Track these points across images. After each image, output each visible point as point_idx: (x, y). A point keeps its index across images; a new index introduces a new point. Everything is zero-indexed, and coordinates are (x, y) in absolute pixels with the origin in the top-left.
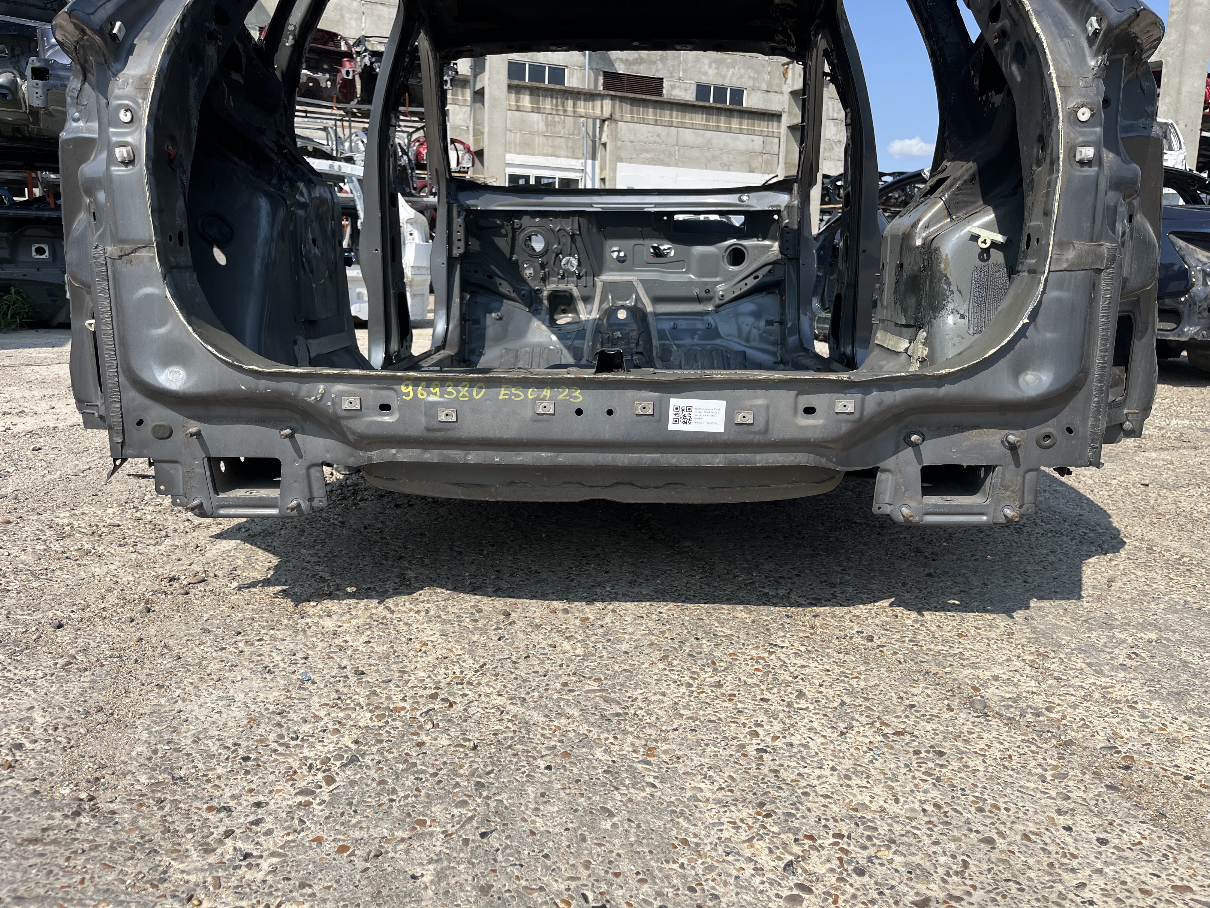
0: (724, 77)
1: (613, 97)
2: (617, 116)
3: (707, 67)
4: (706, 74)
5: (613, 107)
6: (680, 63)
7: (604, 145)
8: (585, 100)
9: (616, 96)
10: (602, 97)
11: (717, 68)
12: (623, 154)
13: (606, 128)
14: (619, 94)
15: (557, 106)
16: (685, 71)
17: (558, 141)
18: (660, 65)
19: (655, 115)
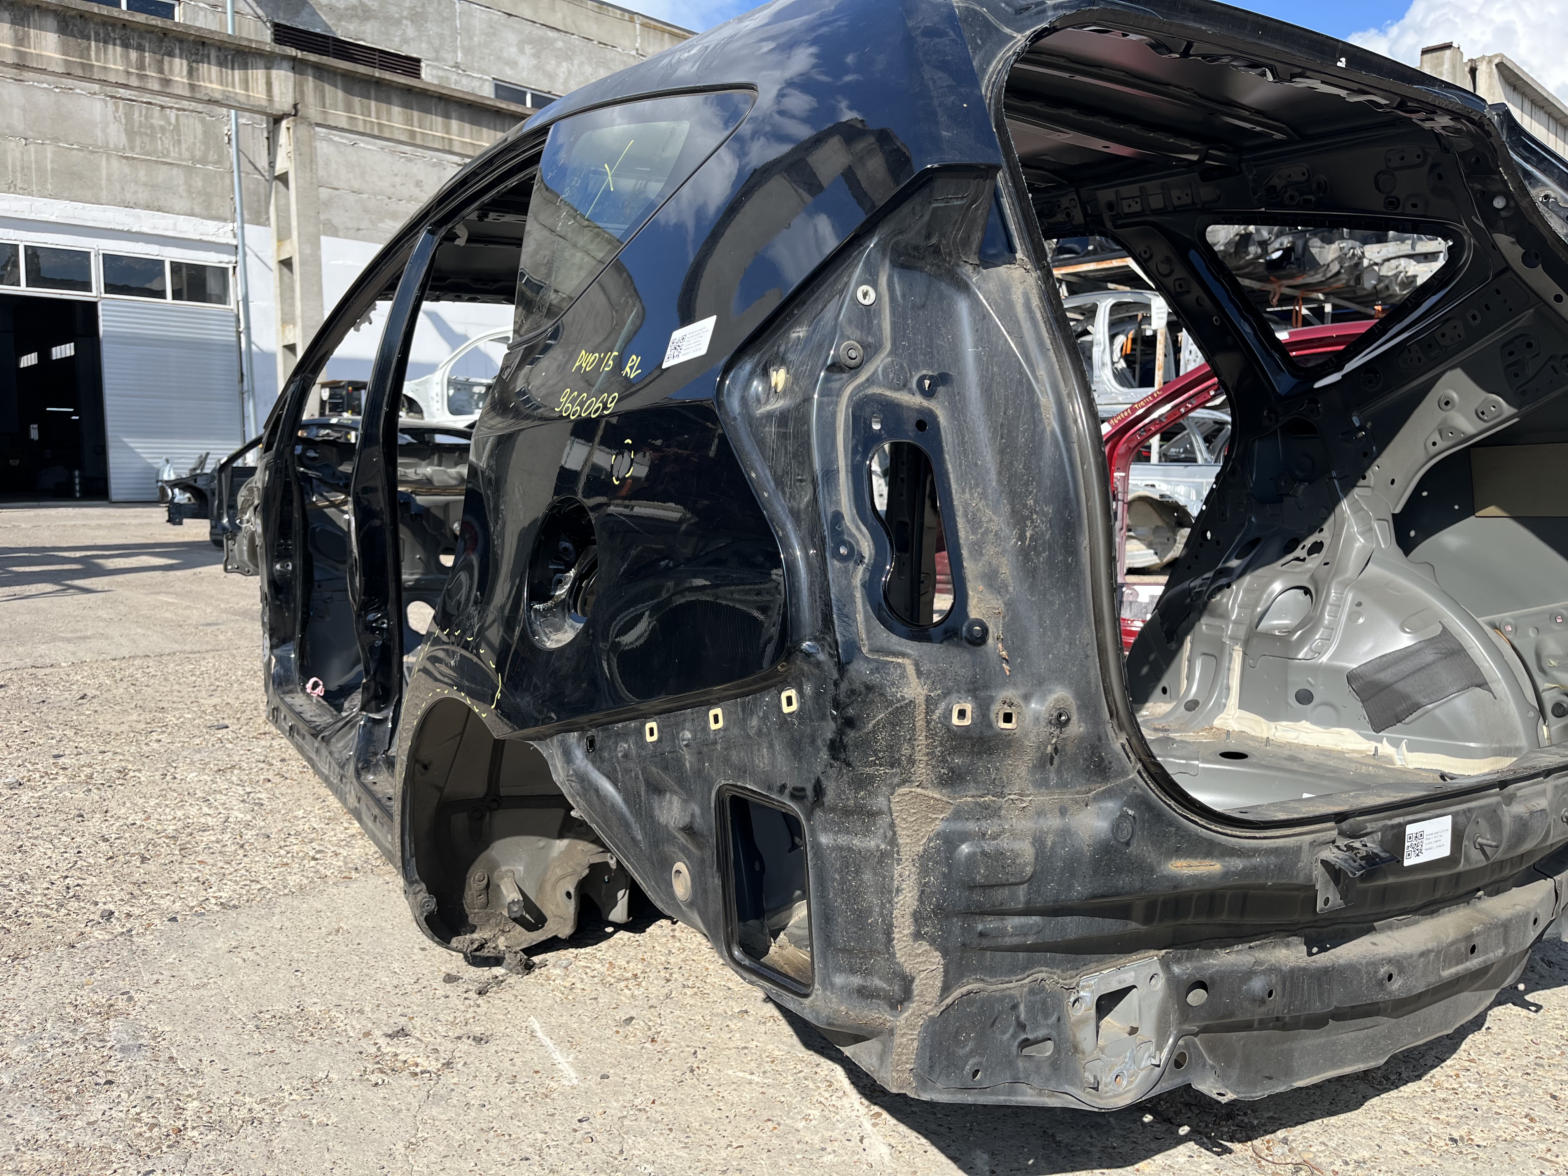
0: (551, 77)
1: (297, 66)
2: (312, 110)
3: (514, 50)
4: (513, 64)
5: (299, 89)
6: (454, 32)
7: (283, 179)
8: (221, 64)
9: (304, 62)
10: (269, 60)
11: (537, 56)
12: (338, 218)
13: (284, 137)
14: (313, 57)
15: (141, 66)
16: (468, 51)
17: (162, 174)
18: (411, 32)
19: (409, 121)
